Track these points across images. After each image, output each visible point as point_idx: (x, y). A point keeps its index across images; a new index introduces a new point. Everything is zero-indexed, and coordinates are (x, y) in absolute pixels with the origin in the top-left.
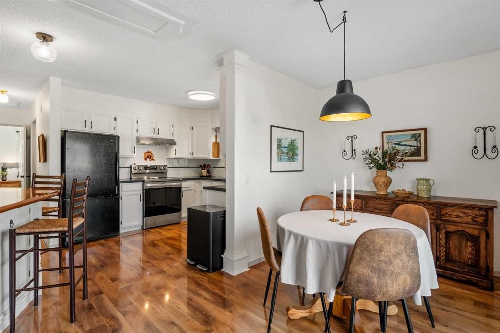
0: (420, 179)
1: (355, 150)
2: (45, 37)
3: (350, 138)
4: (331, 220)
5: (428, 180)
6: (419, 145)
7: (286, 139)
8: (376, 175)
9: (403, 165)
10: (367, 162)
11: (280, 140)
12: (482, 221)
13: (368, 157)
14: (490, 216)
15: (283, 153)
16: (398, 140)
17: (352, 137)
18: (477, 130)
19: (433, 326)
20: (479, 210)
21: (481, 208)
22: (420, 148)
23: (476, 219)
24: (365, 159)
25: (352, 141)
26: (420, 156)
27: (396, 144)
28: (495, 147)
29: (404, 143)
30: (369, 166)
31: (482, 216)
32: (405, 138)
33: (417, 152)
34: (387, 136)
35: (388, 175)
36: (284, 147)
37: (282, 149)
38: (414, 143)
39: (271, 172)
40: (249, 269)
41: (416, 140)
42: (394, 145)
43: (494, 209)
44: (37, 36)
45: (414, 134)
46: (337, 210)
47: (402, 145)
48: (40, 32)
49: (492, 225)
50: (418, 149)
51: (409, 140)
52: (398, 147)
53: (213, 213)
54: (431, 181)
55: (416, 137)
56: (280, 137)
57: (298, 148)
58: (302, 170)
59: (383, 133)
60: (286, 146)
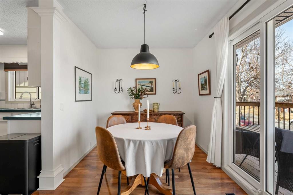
0: (155, 103)
1: (122, 88)
3: (118, 81)
4: (137, 128)
5: (157, 103)
6: (153, 86)
7: (84, 78)
8: (134, 102)
9: (147, 96)
10: (129, 95)
11: (81, 78)
12: (180, 120)
13: (130, 92)
14: (182, 117)
15: (82, 88)
16: (144, 84)
17: (119, 80)
18: (173, 81)
19: (180, 171)
20: (179, 115)
21: (180, 114)
22: (153, 88)
23: (178, 119)
24: (129, 93)
25: (119, 82)
26: (153, 92)
27: (142, 85)
28: (180, 88)
29: (146, 85)
30: (131, 97)
31: (180, 117)
32: (147, 82)
33: (152, 90)
34: (138, 81)
35: (140, 102)
36: (83, 84)
37: (81, 84)
38: (150, 85)
39: (76, 101)
40: (64, 179)
41: (151, 84)
42: (142, 86)
43: (184, 114)
45: (151, 81)
46: (141, 122)
47: (145, 86)
49: (183, 121)
50: (152, 88)
51: (148, 84)
52: (144, 87)
53: (29, 140)
54: (159, 104)
55: (151, 82)
56: (80, 76)
57: (89, 84)
58: (91, 100)
59: (136, 79)
60: (83, 83)
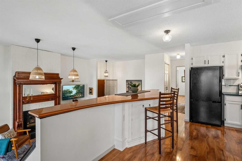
2: (167, 32)
44: (165, 33)
48: (166, 30)
